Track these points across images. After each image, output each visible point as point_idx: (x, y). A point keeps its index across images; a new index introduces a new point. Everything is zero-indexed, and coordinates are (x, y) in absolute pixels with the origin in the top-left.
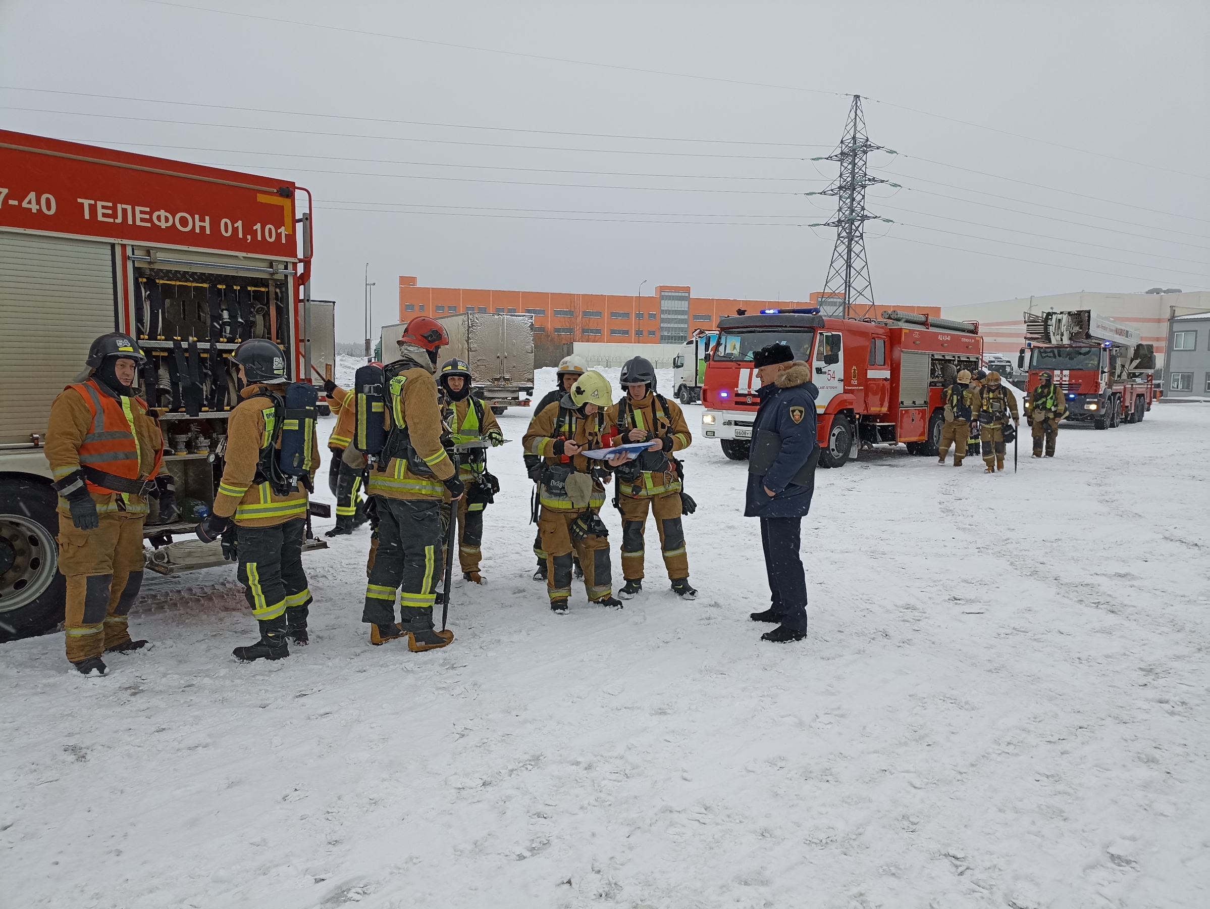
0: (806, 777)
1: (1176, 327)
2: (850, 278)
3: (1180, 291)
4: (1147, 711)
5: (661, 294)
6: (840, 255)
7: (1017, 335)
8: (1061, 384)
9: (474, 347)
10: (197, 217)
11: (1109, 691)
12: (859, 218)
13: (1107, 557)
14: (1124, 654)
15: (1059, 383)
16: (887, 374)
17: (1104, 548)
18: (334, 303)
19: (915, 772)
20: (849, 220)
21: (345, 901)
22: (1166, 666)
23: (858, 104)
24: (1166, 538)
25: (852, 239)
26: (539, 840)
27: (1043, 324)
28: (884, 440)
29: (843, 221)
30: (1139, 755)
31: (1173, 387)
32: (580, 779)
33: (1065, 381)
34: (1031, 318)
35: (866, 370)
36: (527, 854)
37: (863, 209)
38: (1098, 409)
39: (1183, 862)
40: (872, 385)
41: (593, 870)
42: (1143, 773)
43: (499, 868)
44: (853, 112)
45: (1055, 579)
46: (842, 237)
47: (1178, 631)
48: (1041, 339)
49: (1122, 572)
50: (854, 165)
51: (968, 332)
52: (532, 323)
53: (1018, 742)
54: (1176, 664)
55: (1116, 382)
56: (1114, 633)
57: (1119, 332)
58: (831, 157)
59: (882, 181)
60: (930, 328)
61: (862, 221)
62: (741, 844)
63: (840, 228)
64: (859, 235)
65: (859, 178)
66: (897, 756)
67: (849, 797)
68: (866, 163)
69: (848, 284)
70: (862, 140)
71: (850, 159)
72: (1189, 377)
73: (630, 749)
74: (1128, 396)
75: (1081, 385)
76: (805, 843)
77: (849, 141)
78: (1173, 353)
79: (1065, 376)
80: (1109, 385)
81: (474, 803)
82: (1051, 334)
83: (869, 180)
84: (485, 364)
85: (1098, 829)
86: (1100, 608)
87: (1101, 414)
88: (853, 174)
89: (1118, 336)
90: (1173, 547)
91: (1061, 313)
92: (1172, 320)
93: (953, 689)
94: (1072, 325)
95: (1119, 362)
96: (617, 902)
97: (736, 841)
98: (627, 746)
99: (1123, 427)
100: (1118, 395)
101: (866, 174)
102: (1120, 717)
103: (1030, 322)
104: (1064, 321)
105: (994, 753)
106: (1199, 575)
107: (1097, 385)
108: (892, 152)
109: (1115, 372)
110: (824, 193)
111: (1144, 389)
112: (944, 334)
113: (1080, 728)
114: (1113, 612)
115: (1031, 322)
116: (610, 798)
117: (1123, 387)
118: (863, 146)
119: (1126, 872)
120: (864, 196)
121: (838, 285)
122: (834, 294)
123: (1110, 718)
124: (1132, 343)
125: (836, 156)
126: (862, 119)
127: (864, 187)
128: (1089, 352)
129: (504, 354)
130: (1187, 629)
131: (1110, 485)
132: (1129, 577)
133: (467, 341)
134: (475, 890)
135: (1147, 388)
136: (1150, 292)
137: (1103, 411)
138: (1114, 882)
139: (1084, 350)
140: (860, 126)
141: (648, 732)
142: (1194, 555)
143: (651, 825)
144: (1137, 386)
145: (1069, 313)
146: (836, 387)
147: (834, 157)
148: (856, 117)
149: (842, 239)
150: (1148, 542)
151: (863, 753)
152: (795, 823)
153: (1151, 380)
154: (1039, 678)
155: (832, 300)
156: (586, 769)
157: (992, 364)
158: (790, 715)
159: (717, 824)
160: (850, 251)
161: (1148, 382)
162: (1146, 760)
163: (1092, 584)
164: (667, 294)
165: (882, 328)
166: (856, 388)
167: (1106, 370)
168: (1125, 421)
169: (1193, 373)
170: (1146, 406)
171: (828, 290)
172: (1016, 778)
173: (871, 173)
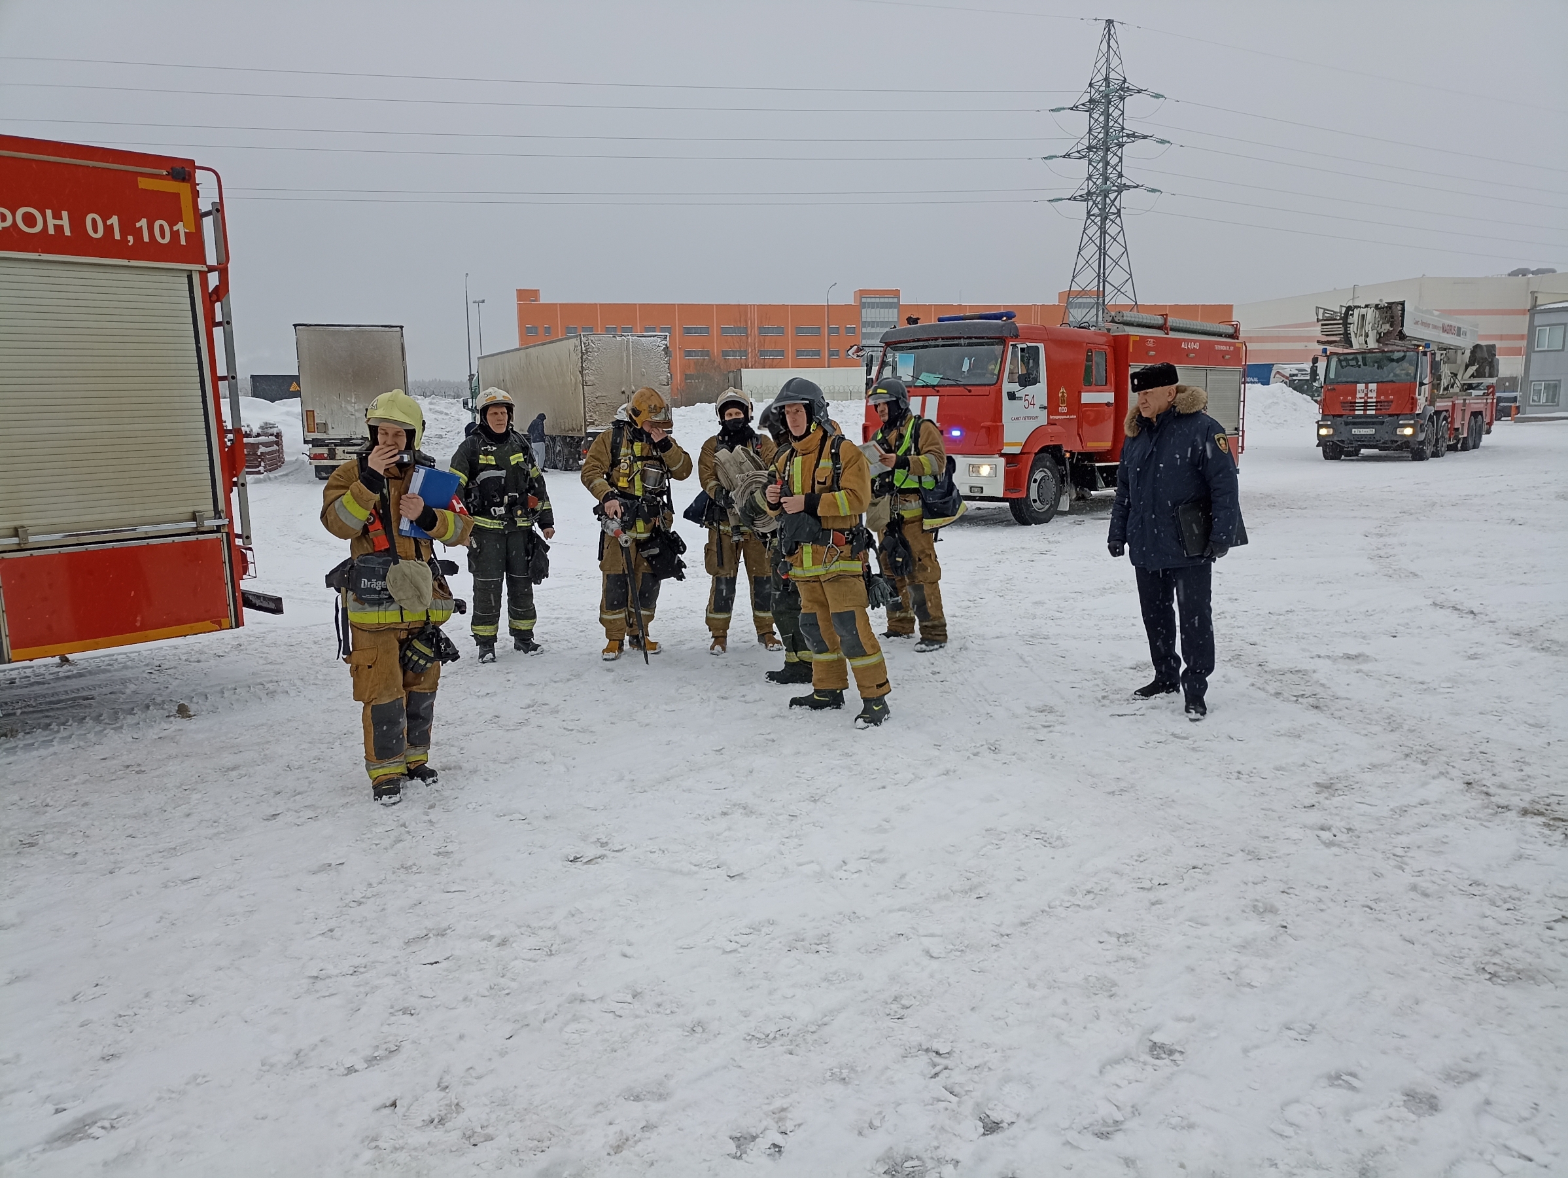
0: (790, 947)
1: (1538, 320)
2: (1104, 269)
3: (1553, 271)
4: (1296, 842)
5: (861, 300)
6: (1091, 239)
7: (1308, 339)
8: (1366, 402)
9: (590, 380)
10: (49, 213)
11: (1258, 817)
12: (1115, 188)
13: (1345, 633)
14: (1304, 765)
15: (1363, 400)
16: (1109, 397)
17: (1346, 621)
18: (401, 327)
19: (942, 936)
20: (1101, 191)
21: (81, 1139)
22: (1352, 779)
23: (1112, 32)
24: (1435, 604)
25: (1106, 218)
26: (385, 1046)
27: (1341, 322)
28: (1107, 486)
29: (1094, 193)
30: (1256, 903)
31: (1533, 401)
32: (484, 959)
33: (1372, 398)
34: (1326, 315)
35: (1080, 393)
36: (361, 1065)
37: (1120, 175)
38: (1414, 434)
39: (1246, 1051)
40: (1088, 413)
41: (439, 1086)
42: (1253, 927)
43: (312, 1087)
44: (1105, 42)
45: (1260, 665)
46: (1093, 215)
47: (1392, 731)
48: (1340, 341)
49: (1353, 652)
50: (1108, 116)
51: (1225, 336)
52: (666, 345)
53: (1101, 890)
54: (1367, 777)
55: (1442, 397)
56: (1304, 736)
57: (1446, 329)
58: (1077, 107)
59: (1145, 137)
60: (1170, 333)
61: (1120, 192)
62: (656, 1043)
63: (1090, 203)
64: (1116, 211)
65: (1114, 133)
66: (929, 914)
67: (835, 973)
68: (1123, 112)
69: (1102, 277)
70: (1117, 82)
71: (1102, 108)
72: (1555, 386)
73: (573, 915)
74: (1458, 416)
75: (1392, 402)
76: (745, 1039)
77: (1100, 83)
78: (1533, 355)
79: (1371, 391)
80: (1431, 401)
81: (324, 997)
82: (1353, 335)
83: (1128, 136)
84: (607, 402)
85: (1151, 1008)
86: (1301, 703)
87: (1419, 440)
88: (1106, 128)
89: (1445, 335)
90: (1440, 616)
91: (1367, 306)
92: (1533, 310)
93: (1049, 819)
94: (1381, 322)
95: (1445, 370)
96: (446, 1131)
97: (651, 1039)
98: (570, 912)
99: (1451, 456)
100: (1444, 413)
101: (1123, 129)
102: (1256, 851)
103: (1325, 320)
104: (1369, 318)
105: (1061, 905)
106: (1457, 653)
107: (1414, 402)
108: (1157, 96)
109: (1439, 384)
110: (1068, 156)
111: (1482, 405)
112: (1191, 341)
113: (1194, 868)
114: (1317, 707)
115: (1327, 320)
116: (514, 985)
117: (1451, 404)
118: (1118, 90)
119: (1159, 1067)
120: (1121, 158)
121: (1087, 279)
122: (1083, 292)
123: (1241, 854)
124: (1466, 343)
125: (1083, 105)
126: (1117, 53)
127: (1121, 145)
128: (1404, 357)
129: (630, 388)
130: (1406, 727)
131: (1395, 535)
132: (1360, 659)
133: (581, 373)
134: (263, 1118)
135: (1487, 403)
136: (1514, 274)
137: (1422, 437)
138: (1137, 1081)
139: (1397, 355)
140: (1114, 62)
141: (608, 892)
142: (1464, 626)
143: (544, 1021)
144: (1472, 401)
145: (1377, 306)
146: (1037, 417)
147: (1081, 106)
148: (1109, 49)
149: (1093, 218)
150: (1409, 610)
151: (883, 911)
152: (742, 1012)
153: (1493, 393)
154: (1173, 801)
155: (1080, 300)
156: (499, 945)
157: (1295, 378)
158: (813, 862)
159: (637, 1017)
160: (1103, 232)
161: (1488, 394)
162: (1261, 910)
163: (1305, 670)
164: (869, 300)
165: (1103, 335)
166: (1065, 417)
167: (1426, 381)
168: (1452, 448)
169: (1560, 381)
170: (1485, 427)
171: (1075, 288)
172: (1074, 939)
173: (1130, 127)
